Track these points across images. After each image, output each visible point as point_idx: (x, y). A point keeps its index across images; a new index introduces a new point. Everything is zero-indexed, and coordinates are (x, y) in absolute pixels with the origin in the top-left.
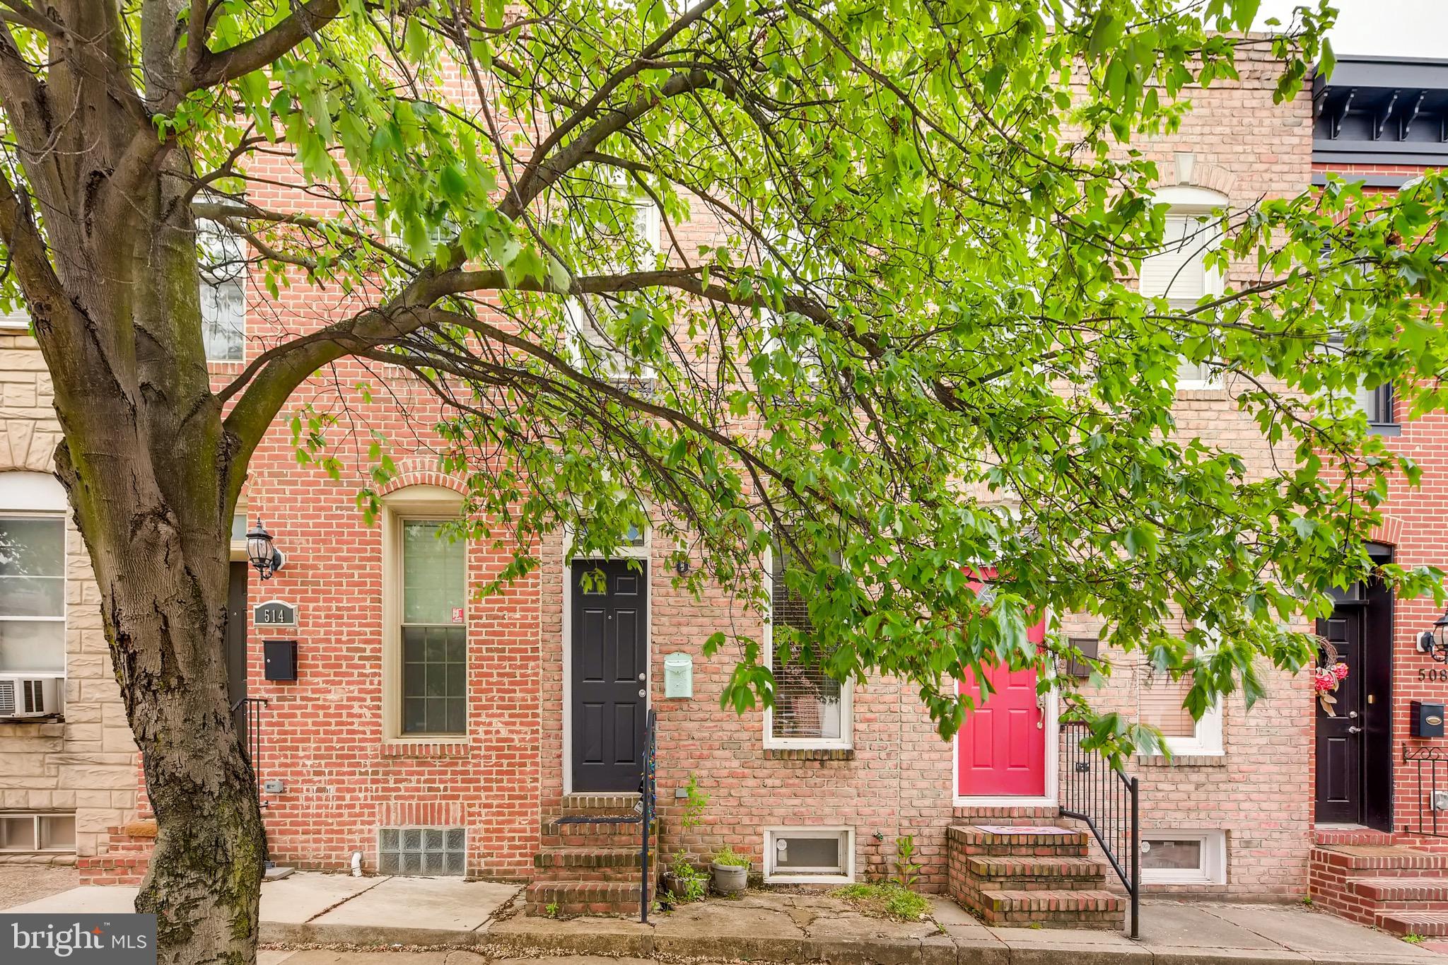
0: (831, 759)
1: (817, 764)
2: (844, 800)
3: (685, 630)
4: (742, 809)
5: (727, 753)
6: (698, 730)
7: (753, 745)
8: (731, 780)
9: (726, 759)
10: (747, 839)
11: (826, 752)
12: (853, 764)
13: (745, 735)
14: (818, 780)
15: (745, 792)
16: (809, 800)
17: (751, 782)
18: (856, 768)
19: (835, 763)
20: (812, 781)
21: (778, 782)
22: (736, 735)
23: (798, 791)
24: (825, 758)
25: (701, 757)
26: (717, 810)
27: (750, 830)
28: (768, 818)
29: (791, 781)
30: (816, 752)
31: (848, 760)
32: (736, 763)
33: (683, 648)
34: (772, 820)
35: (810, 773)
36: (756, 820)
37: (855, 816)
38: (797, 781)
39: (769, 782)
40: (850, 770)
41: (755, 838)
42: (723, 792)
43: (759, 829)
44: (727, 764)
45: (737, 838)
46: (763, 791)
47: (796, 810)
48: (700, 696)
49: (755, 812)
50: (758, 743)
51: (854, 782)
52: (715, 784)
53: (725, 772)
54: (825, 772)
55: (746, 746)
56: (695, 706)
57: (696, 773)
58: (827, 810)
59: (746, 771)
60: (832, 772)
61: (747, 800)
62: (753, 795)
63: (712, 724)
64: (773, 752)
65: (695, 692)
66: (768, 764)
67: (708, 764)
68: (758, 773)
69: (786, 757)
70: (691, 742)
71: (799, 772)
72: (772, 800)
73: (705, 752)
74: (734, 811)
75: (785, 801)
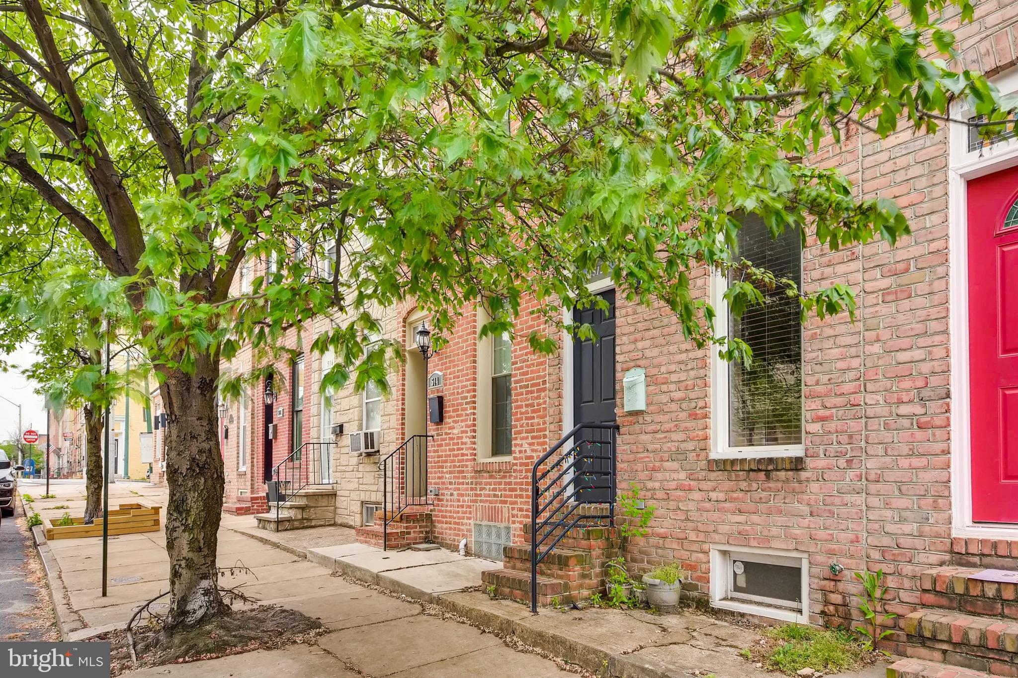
0: (777, 470)
1: (762, 475)
2: (794, 520)
3: (640, 345)
4: (689, 524)
5: (675, 465)
6: (652, 443)
7: (698, 456)
8: (679, 493)
9: (675, 471)
10: (695, 556)
11: (770, 460)
12: (804, 475)
13: (690, 446)
14: (764, 494)
15: (691, 506)
16: (755, 518)
17: (697, 495)
18: (808, 480)
19: (782, 474)
20: (756, 496)
21: (721, 496)
22: (683, 446)
23: (743, 506)
24: (770, 467)
25: (653, 470)
26: (668, 523)
27: (695, 547)
28: (714, 535)
29: (735, 495)
30: (760, 461)
31: (797, 470)
32: (682, 475)
33: (638, 363)
34: (717, 537)
35: (755, 486)
36: (702, 537)
37: (807, 540)
38: (741, 495)
39: (713, 495)
40: (800, 482)
41: (701, 555)
42: (673, 505)
43: (706, 547)
44: (675, 476)
45: (685, 554)
46: (708, 505)
47: (741, 528)
48: (652, 408)
49: (701, 527)
50: (703, 454)
51: (806, 497)
52: (665, 497)
53: (673, 485)
54: (771, 485)
55: (692, 456)
56: (648, 419)
57: (650, 485)
58: (775, 531)
59: (692, 483)
60: (779, 485)
61: (694, 515)
62: (698, 510)
63: (663, 436)
64: (717, 462)
65: (648, 405)
66: (713, 475)
67: (659, 476)
68: (705, 485)
69: (728, 467)
70: (645, 454)
71: (743, 485)
72: (716, 515)
73: (657, 464)
74: (682, 525)
75: (730, 516)
